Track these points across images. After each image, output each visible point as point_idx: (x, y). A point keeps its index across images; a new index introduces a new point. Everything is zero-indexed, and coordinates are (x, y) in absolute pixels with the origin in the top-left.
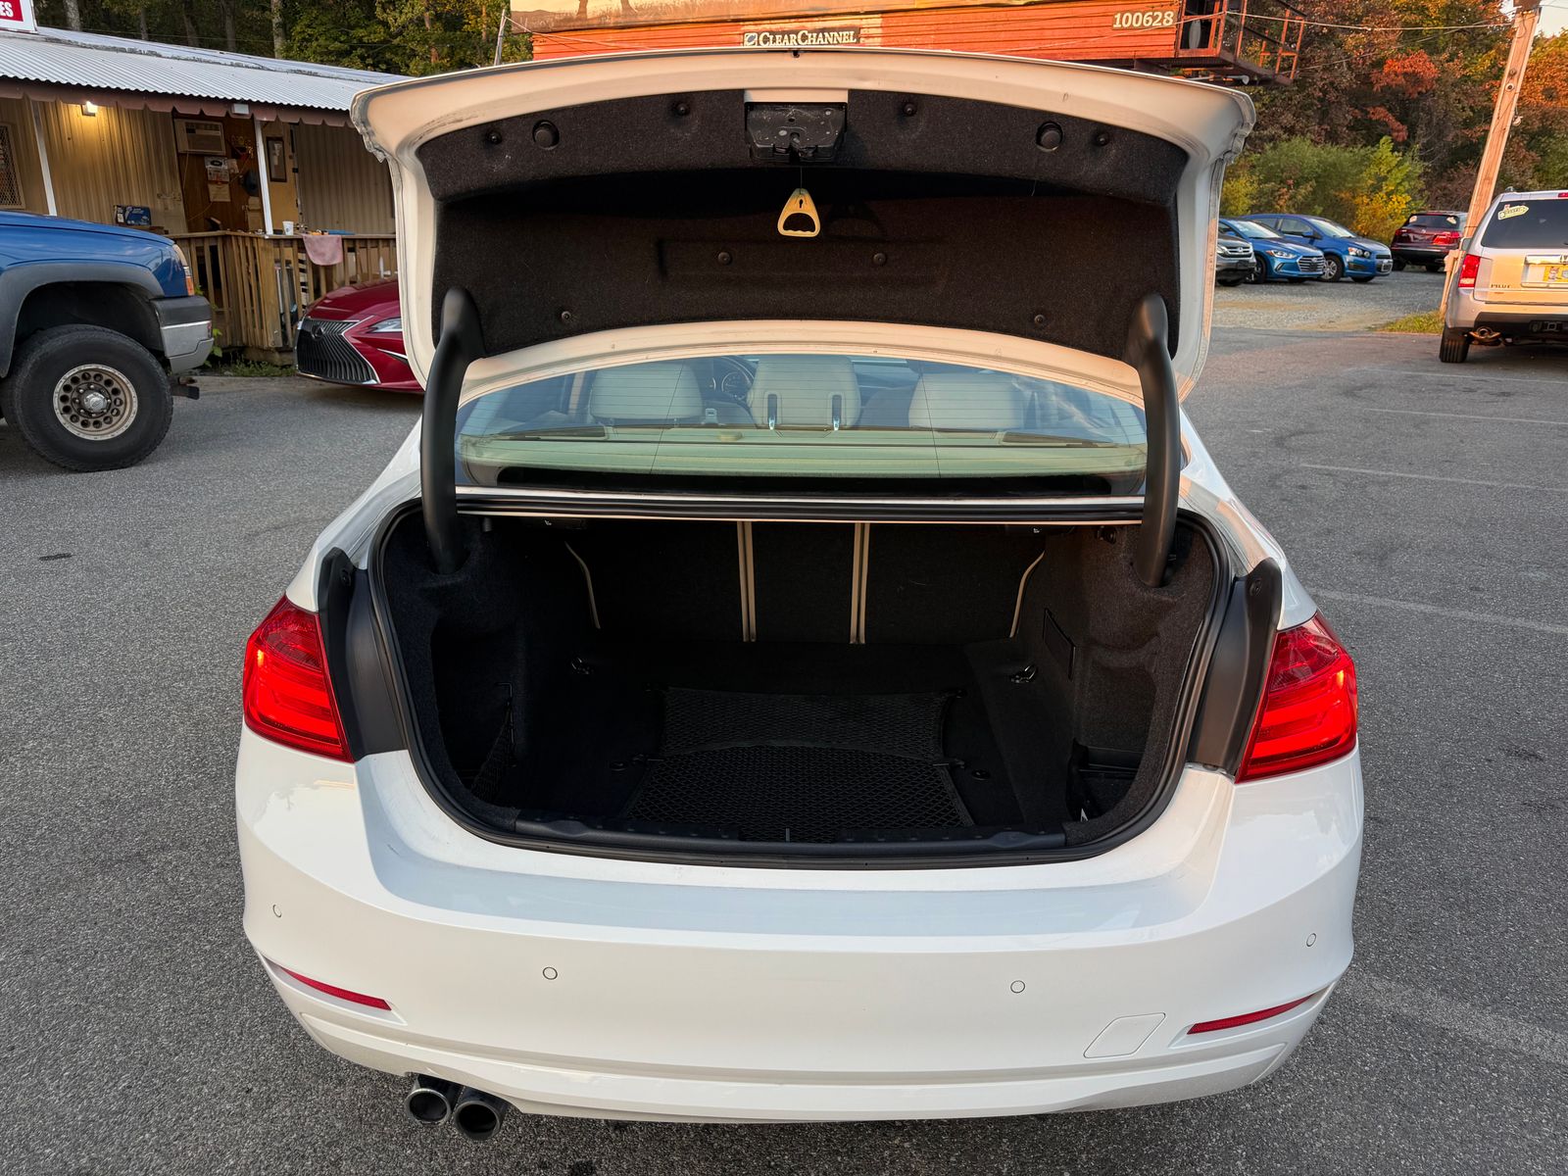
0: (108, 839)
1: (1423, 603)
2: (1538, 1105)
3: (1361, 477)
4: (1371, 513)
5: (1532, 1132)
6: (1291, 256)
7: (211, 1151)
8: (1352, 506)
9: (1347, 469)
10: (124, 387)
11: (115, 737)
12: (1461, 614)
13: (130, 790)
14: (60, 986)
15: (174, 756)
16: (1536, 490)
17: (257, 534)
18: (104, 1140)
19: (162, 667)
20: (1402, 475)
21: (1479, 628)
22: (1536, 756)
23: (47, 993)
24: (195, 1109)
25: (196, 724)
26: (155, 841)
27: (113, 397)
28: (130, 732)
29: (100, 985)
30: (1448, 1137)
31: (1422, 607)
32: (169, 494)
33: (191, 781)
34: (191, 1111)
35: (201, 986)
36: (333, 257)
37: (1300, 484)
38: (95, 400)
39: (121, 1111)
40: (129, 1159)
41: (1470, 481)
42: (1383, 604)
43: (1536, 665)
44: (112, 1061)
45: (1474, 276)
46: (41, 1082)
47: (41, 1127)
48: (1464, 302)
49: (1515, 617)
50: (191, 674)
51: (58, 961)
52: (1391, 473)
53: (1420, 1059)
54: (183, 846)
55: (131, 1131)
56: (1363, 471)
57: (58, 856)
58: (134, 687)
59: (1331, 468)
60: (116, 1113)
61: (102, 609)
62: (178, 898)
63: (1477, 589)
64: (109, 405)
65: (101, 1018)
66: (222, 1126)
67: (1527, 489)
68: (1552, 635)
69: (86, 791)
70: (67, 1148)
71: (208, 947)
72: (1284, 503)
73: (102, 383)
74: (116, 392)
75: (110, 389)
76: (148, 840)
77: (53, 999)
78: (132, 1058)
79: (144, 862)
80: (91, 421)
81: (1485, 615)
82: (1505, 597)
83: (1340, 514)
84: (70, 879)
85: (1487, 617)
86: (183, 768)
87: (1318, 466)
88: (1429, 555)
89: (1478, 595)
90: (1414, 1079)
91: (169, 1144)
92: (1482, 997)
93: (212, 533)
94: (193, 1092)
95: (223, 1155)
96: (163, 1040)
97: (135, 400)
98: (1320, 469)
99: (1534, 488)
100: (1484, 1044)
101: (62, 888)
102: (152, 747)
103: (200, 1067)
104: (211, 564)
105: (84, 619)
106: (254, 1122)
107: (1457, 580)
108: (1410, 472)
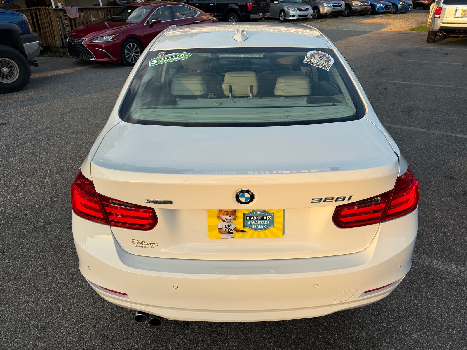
0: (33, 221)
1: (421, 128)
2: (452, 288)
3: (403, 85)
4: (406, 97)
5: (451, 296)
6: (382, 5)
7: (79, 319)
8: (400, 95)
9: (399, 82)
10: (14, 65)
11: (30, 187)
12: (433, 131)
13: (37, 204)
14: (26, 270)
15: (49, 192)
16: (455, 88)
17: (63, 114)
18: (47, 317)
19: (40, 162)
20: (415, 83)
21: (437, 136)
22: (454, 178)
23: (23, 272)
24: (73, 306)
25: (54, 181)
26: (48, 221)
27: (11, 68)
28: (34, 185)
29: (38, 268)
30: (427, 298)
31: (421, 130)
32: (33, 101)
33: (56, 201)
34: (71, 307)
35: (69, 267)
36: (76, 15)
37: (384, 87)
38: (5, 70)
39: (51, 308)
40: (56, 322)
41: (436, 85)
42: (410, 129)
43: (454, 148)
44: (46, 292)
45: (440, 14)
46: (26, 300)
47: (28, 314)
48: (436, 23)
49: (448, 132)
50: (50, 164)
51: (24, 261)
52: (412, 83)
53: (420, 275)
54: (57, 222)
55: (55, 314)
56: (404, 82)
57: (19, 227)
58: (33, 169)
59: (394, 82)
60: (49, 308)
61: (19, 142)
62: (58, 240)
63: (437, 123)
64: (10, 71)
65: (40, 279)
66: (81, 311)
67: (453, 88)
68: (459, 138)
69: (24, 205)
70: (37, 319)
71: (69, 255)
72: (380, 94)
73: (6, 64)
74: (11, 66)
75: (9, 66)
76: (45, 221)
77: (25, 273)
78: (51, 291)
79: (45, 228)
80: (5, 77)
81: (440, 132)
82: (445, 125)
83: (397, 98)
84: (23, 234)
85: (441, 132)
86: (52, 196)
87: (390, 81)
88: (423, 112)
89: (438, 125)
90: (418, 281)
91: (66, 317)
92: (437, 256)
93: (49, 114)
94: (71, 301)
95: (83, 320)
96: (60, 285)
97: (18, 69)
98: (391, 82)
99: (454, 87)
100: (438, 270)
101: (22, 238)
102: (42, 190)
103: (72, 293)
104: (51, 125)
105: (13, 146)
106: (90, 309)
107: (431, 120)
108: (418, 82)
